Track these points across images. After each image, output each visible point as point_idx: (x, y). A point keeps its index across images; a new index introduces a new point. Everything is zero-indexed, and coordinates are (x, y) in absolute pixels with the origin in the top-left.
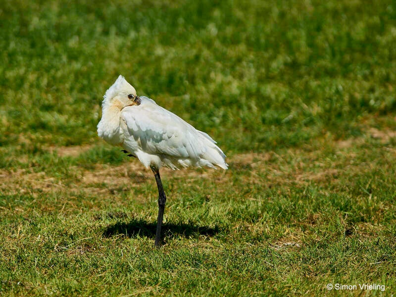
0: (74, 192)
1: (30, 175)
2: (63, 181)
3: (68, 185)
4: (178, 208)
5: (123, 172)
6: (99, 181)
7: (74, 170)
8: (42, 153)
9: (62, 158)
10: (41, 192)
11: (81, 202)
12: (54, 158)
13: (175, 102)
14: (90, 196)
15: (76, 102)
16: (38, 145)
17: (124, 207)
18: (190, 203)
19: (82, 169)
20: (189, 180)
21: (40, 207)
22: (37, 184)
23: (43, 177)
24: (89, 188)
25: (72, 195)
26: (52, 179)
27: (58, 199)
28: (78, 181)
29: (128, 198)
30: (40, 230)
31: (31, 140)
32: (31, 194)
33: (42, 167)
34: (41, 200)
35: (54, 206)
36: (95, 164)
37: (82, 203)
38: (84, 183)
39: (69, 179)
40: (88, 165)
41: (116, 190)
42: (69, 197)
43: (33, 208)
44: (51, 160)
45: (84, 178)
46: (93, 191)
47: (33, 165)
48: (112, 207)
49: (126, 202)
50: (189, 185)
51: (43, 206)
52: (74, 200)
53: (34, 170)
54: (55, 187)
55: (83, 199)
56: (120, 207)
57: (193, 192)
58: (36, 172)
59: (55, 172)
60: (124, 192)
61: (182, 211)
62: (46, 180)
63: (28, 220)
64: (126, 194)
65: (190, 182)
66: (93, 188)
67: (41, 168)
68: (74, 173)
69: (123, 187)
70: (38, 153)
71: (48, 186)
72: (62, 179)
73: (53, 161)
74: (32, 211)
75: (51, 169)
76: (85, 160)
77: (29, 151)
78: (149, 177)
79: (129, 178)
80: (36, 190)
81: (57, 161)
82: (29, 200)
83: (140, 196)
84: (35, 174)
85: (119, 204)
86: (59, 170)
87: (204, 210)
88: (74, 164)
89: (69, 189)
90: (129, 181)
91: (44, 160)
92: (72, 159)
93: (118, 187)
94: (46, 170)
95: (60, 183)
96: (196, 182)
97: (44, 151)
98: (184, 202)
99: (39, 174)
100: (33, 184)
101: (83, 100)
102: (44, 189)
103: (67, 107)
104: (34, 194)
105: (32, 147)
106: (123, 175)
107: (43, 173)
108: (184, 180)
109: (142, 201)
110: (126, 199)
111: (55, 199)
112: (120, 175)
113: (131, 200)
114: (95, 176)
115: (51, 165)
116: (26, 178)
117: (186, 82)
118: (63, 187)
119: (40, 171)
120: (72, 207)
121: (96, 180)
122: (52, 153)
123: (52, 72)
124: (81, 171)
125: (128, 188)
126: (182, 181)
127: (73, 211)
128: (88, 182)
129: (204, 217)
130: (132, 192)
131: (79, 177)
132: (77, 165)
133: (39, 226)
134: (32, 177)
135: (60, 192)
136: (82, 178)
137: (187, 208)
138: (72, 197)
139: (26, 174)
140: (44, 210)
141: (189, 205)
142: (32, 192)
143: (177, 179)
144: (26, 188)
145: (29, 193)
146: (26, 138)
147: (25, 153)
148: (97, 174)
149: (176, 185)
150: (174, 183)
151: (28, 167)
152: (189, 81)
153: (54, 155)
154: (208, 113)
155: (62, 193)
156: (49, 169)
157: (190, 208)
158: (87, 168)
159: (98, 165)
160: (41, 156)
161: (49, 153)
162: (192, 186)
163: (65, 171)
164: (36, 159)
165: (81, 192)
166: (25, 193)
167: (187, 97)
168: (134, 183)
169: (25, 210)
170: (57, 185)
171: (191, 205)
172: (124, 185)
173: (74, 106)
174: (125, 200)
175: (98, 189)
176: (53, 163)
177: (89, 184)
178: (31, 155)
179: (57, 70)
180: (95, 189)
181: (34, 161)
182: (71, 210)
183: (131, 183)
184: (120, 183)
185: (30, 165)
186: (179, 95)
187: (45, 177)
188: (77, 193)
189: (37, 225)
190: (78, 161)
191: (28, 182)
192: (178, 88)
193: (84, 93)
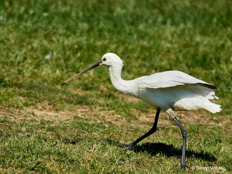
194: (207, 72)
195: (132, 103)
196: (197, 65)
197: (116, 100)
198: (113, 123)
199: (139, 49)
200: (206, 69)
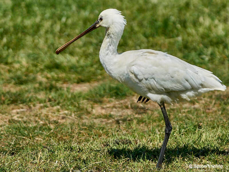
0: (85, 123)
1: (47, 109)
2: (76, 113)
3: (80, 117)
4: (174, 135)
5: (127, 104)
6: (106, 112)
7: (84, 104)
8: (57, 90)
9: (74, 94)
10: (57, 123)
11: (91, 131)
12: (67, 94)
13: (170, 43)
14: (99, 126)
15: (85, 45)
16: (54, 82)
17: (129, 135)
18: (185, 130)
19: (92, 103)
20: (183, 110)
21: (56, 136)
22: (53, 117)
23: (58, 111)
24: (97, 119)
25: (83, 125)
26: (66, 112)
27: (71, 129)
28: (88, 113)
29: (131, 127)
30: (57, 156)
31: (48, 78)
32: (49, 125)
33: (57, 101)
34: (58, 130)
35: (69, 135)
36: (103, 98)
37: (93, 132)
38: (94, 115)
39: (81, 111)
40: (97, 99)
41: (121, 120)
42: (81, 127)
43: (51, 137)
44: (65, 96)
45: (93, 110)
46: (102, 122)
47: (50, 100)
48: (118, 135)
49: (130, 130)
50: (184, 115)
51: (59, 136)
52: (85, 129)
53: (51, 104)
54: (69, 118)
55: (93, 128)
56: (125, 135)
57: (187, 121)
58: (53, 106)
59: (68, 106)
60: (128, 122)
61: (178, 138)
62: (61, 113)
63: (46, 148)
64: (129, 124)
65: (184, 112)
66: (101, 119)
67: (56, 103)
68: (85, 107)
69: (127, 118)
70: (54, 90)
71: (63, 118)
72: (74, 112)
73: (66, 97)
74: (50, 140)
75: (65, 103)
76: (94, 95)
77: (46, 88)
78: (150, 108)
79: (132, 110)
80: (53, 122)
81: (70, 96)
82: (47, 130)
83: (141, 125)
84: (51, 108)
85: (124, 132)
86: (72, 104)
87: (197, 136)
88: (84, 98)
89: (80, 120)
90: (132, 112)
91: (59, 95)
92: (83, 95)
93: (122, 118)
94: (61, 104)
95: (73, 115)
96: (189, 112)
97: (58, 88)
98: (180, 129)
99: (55, 108)
100: (50, 116)
101: (91, 43)
102: (59, 121)
103: (77, 50)
104: (51, 125)
105: (48, 85)
106: (127, 107)
107: (59, 107)
108: (179, 110)
109: (143, 130)
110: (130, 127)
111: (69, 129)
112: (124, 107)
113: (134, 129)
114: (103, 108)
115: (65, 100)
116: (44, 111)
117: (179, 26)
118: (76, 118)
119: (55, 105)
120: (84, 136)
121: (103, 112)
122: (65, 89)
123: (64, 19)
124: (91, 105)
125: (131, 118)
126: (177, 112)
127: (85, 139)
128: (97, 114)
129: (197, 142)
130: (135, 122)
131: (90, 109)
132: (88, 99)
133: (56, 153)
134: (49, 110)
135: (74, 123)
136: (92, 111)
137: (183, 135)
138: (84, 127)
139: (44, 108)
140: (60, 139)
141: (184, 132)
142: (49, 124)
143: (173, 110)
144: (45, 120)
145: (46, 124)
146: (43, 77)
147: (42, 90)
148: (105, 106)
149: (173, 115)
150: (171, 114)
151: (45, 102)
152: (180, 24)
153: (67, 91)
154: (198, 52)
155: (75, 124)
156: (63, 104)
157: (185, 134)
158: (96, 102)
159: (105, 99)
160: (56, 93)
161: (64, 90)
162: (186, 116)
163: (77, 105)
164: (52, 95)
165: (91, 122)
166: (44, 125)
167: (180, 39)
168: (136, 114)
169: (44, 139)
170: (70, 117)
171: (186, 131)
172: (128, 115)
173: (83, 49)
174: (129, 129)
175: (106, 120)
176: (66, 98)
177: (98, 116)
178: (48, 92)
179: (68, 18)
180: (104, 120)
181: (50, 97)
182: (83, 138)
183: (134, 114)
184: (124, 114)
185: (47, 100)
186: (173, 37)
187: (60, 110)
188: (88, 123)
189: (54, 152)
190: (88, 96)
191: (46, 115)
192: (172, 31)
193: (92, 38)
194: (172, 40)
195: (80, 93)
196: (157, 34)
197: (60, 92)
198: (60, 122)
199: (81, 23)
200: (170, 38)
